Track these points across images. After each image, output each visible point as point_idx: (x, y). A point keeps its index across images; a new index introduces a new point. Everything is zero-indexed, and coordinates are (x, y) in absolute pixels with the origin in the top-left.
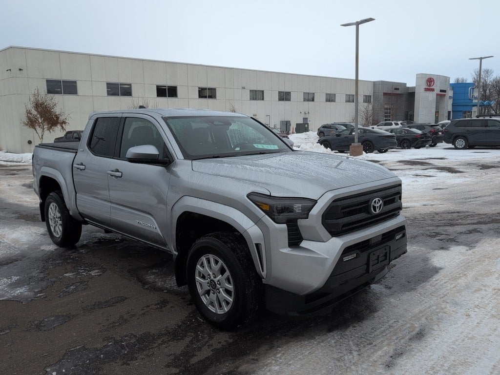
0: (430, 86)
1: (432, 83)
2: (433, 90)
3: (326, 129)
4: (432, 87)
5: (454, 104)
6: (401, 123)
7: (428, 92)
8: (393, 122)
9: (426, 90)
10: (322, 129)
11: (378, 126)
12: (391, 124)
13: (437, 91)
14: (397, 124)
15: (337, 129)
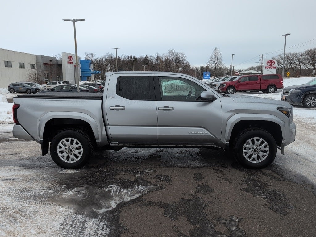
0: (70, 60)
1: (71, 59)
2: (72, 63)
3: (15, 87)
4: (71, 61)
5: (82, 72)
6: (63, 83)
7: (70, 64)
8: (57, 82)
9: (69, 63)
10: (12, 86)
11: (47, 84)
12: (56, 83)
13: (74, 64)
14: (60, 83)
15: (24, 86)
